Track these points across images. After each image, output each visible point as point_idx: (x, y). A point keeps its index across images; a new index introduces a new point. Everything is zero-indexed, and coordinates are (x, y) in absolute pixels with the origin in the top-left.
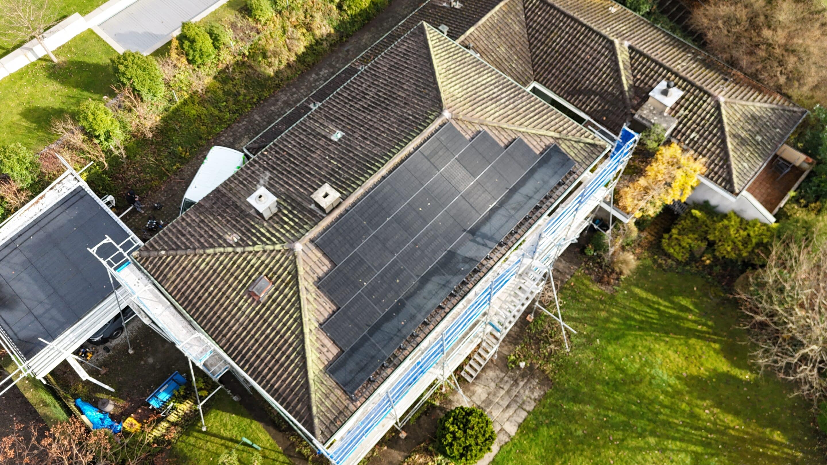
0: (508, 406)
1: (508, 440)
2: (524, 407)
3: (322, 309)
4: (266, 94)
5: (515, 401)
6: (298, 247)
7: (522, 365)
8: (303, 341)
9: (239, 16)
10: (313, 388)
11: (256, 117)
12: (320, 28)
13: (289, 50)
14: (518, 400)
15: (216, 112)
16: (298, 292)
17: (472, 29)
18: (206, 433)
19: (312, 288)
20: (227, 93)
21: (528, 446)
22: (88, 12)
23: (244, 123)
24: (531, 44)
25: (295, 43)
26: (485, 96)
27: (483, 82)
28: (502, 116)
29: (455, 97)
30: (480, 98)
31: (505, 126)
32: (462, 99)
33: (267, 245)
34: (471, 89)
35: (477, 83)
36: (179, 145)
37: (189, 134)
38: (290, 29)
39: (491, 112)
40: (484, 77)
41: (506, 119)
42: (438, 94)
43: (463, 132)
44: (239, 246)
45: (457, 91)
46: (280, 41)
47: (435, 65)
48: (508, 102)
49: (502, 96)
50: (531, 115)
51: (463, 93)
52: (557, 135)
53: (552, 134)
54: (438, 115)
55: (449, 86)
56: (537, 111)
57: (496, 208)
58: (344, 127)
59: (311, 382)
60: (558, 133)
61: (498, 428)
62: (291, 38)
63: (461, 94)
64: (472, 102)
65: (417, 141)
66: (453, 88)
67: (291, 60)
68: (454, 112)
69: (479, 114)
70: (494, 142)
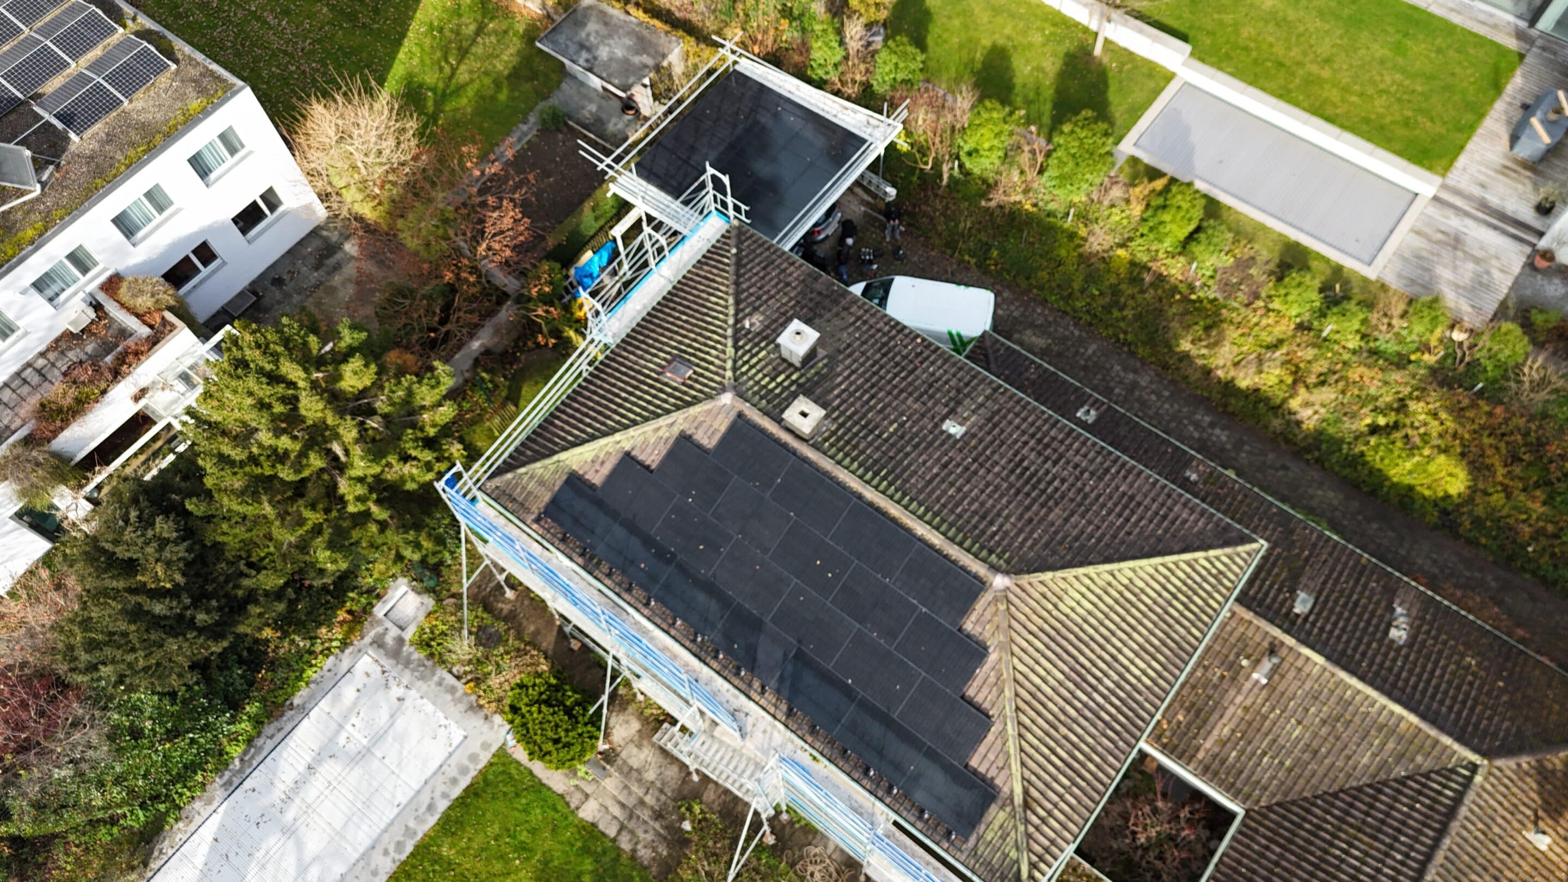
0: (623, 806)
1: (573, 806)
2: (624, 833)
3: (649, 450)
4: (1142, 351)
5: (631, 817)
6: (727, 398)
7: (687, 826)
8: (605, 434)
9: (1271, 266)
10: (547, 462)
11: (1092, 348)
12: (1307, 404)
13: (1236, 364)
14: (634, 821)
15: (1076, 286)
16: (668, 412)
17: (1319, 659)
19: (676, 431)
20: (1115, 291)
21: (564, 839)
22: (1202, 60)
23: (1077, 333)
24: (1335, 795)
25: (1253, 369)
26: (1082, 659)
27: (1120, 657)
28: (1033, 689)
29: (1055, 599)
30: (1070, 648)
31: (1007, 693)
32: (1055, 612)
33: (735, 361)
34: (1091, 631)
35: (1114, 646)
36: (1004, 252)
37: (1026, 260)
38: (1278, 354)
39: (1037, 668)
40: (1137, 661)
41: (1028, 697)
42: (1053, 568)
43: (973, 617)
44: (736, 331)
45: (1074, 604)
46: (1248, 345)
47: (1131, 564)
48: (1079, 705)
49: (1095, 695)
50: (1059, 750)
51: (1073, 615)
52: (1018, 799)
53: (1018, 790)
54: (995, 569)
55: (1084, 590)
56: (1076, 765)
57: (848, 692)
58: (974, 436)
59: (555, 458)
60: (1025, 801)
61: (588, 789)
62: (1260, 360)
63: (1068, 611)
64: (1053, 633)
65: (936, 539)
66: (1078, 596)
67: (1220, 373)
68: (1011, 596)
69: (1025, 645)
70: (969, 675)
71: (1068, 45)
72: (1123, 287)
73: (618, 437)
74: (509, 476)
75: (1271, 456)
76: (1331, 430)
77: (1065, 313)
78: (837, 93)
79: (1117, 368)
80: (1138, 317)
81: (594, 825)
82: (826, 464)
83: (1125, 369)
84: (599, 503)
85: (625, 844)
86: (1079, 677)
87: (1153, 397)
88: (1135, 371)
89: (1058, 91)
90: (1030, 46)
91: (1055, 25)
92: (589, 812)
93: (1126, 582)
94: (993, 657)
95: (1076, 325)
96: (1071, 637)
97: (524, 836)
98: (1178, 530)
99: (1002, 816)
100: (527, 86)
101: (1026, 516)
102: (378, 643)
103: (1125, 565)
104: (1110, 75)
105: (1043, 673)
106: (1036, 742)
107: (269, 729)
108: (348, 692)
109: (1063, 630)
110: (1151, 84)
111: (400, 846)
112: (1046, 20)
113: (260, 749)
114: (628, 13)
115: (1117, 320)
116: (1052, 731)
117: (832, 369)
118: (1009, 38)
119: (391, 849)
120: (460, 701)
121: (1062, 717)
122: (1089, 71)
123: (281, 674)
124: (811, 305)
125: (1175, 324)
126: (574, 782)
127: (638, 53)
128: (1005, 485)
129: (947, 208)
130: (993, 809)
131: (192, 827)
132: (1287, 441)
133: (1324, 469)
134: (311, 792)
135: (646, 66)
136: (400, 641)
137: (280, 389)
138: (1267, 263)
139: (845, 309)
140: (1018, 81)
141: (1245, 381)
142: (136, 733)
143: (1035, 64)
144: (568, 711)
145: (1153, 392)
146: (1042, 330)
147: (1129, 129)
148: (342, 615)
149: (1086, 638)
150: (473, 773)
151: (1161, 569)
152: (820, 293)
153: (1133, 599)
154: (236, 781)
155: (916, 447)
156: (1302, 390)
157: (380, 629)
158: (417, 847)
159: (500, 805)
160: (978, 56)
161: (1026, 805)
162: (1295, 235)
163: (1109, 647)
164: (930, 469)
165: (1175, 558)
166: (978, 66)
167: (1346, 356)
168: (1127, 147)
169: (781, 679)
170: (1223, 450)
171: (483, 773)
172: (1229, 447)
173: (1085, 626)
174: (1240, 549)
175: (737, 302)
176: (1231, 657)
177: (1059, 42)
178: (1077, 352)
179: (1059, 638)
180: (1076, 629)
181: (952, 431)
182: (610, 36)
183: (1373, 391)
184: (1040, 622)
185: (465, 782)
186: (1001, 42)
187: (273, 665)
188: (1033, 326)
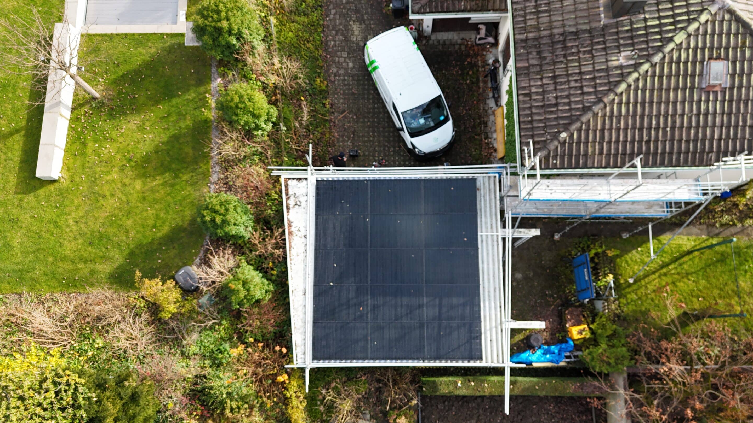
15: (305, 20)
18: (635, 282)
71: (102, 122)
104: (114, 77)
143: (138, 135)
146: (346, 32)
166: (167, 176)
168: (180, 26)
177: (102, 130)
186: (130, 174)
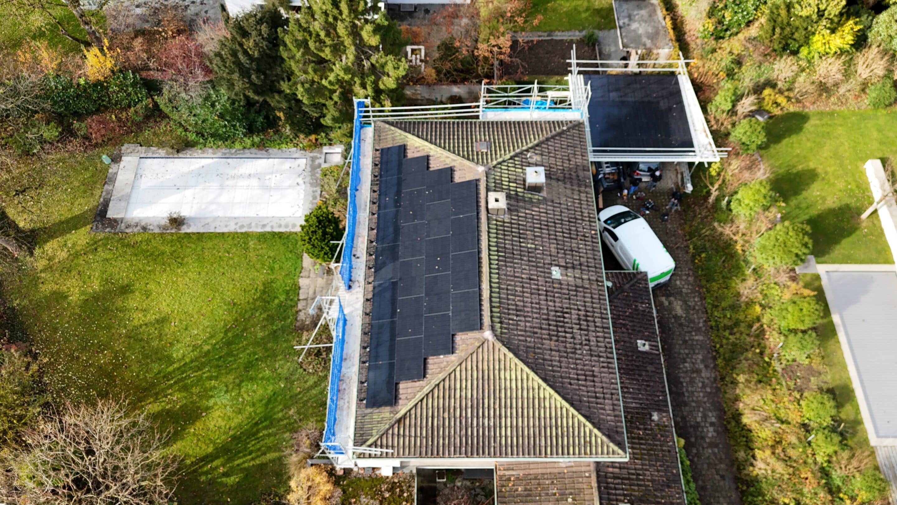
0: (315, 293)
1: (301, 275)
2: (304, 301)
3: (436, 162)
6: (481, 169)
8: (431, 142)
9: (825, 386)
10: (404, 133)
16: (459, 155)
19: (452, 164)
25: (757, 418)
26: (486, 401)
27: (503, 419)
28: (453, 387)
29: (502, 367)
30: (486, 391)
31: (440, 375)
32: (497, 372)
33: (504, 161)
34: (503, 395)
35: (506, 412)
36: (709, 259)
37: (715, 272)
38: (778, 425)
39: (464, 381)
40: (509, 429)
41: (447, 386)
42: (516, 355)
43: (463, 337)
44: (521, 153)
45: (508, 378)
46: (770, 408)
47: (552, 392)
48: (464, 415)
49: (475, 419)
50: (436, 420)
51: (503, 381)
52: (399, 416)
53: (402, 412)
54: (493, 328)
55: (519, 378)
56: (436, 433)
57: (393, 313)
58: (561, 284)
59: (407, 134)
60: (401, 419)
61: (311, 275)
62: (766, 419)
63: (503, 377)
64: (486, 377)
65: (486, 294)
66: (513, 377)
67: (741, 405)
68: (486, 345)
69: (469, 368)
70: (437, 353)
71: (852, 202)
72: (743, 325)
73: (433, 146)
74: (387, 126)
75: (722, 466)
76: (764, 485)
77: (707, 312)
78: (708, 121)
79: (700, 357)
80: (734, 345)
81: (299, 288)
82: (484, 227)
83: (703, 361)
84: (400, 164)
85: (300, 306)
86: (476, 406)
87: (700, 385)
88: (706, 367)
89: (819, 216)
90: (834, 185)
91: (858, 187)
92: (303, 282)
93: (542, 396)
94: (452, 358)
95: (705, 321)
96: (492, 388)
97: (277, 266)
98: (594, 408)
99: (387, 415)
100: (598, 19)
101: (535, 330)
102: (313, 159)
103: (549, 390)
104: (858, 232)
105: (464, 386)
106: (430, 405)
107: (253, 150)
108: (288, 164)
109: (492, 382)
110: (874, 256)
111: (242, 226)
112: (855, 181)
113: (244, 153)
114: (665, 18)
115: (724, 337)
116: (442, 410)
117: (540, 203)
118: (826, 173)
119: (240, 224)
120: (312, 204)
121: (452, 410)
122: (848, 222)
123: (276, 137)
124: (567, 176)
125: (745, 364)
126: (311, 268)
127: (648, 38)
128: (545, 311)
129: (706, 217)
130: (388, 409)
131: (201, 156)
132: (739, 469)
133: (741, 499)
134: (242, 183)
135: (645, 45)
136: (320, 165)
137: (336, 12)
138: (825, 382)
139: (580, 191)
140: (805, 194)
141: (748, 419)
142: (213, 105)
143: (823, 194)
144: (324, 233)
145: (703, 383)
146: (687, 308)
147: (833, 262)
148: (313, 137)
149: (498, 396)
150: (288, 230)
151: (564, 410)
152: (578, 176)
153: (537, 406)
154: (227, 156)
155: (529, 261)
156: (768, 452)
157: (319, 155)
158: (246, 233)
159: (282, 248)
160: (800, 167)
161: (399, 421)
162: (856, 386)
163: (503, 410)
164: (522, 273)
165: (576, 413)
166: (794, 171)
167: (810, 461)
168: (822, 269)
169: (380, 285)
170: (703, 438)
171: (291, 233)
172: (708, 440)
173: (503, 391)
174: (611, 445)
175: (537, 145)
176: (567, 492)
177: (850, 196)
178: (691, 332)
179: (486, 382)
180: (498, 387)
181: (554, 273)
182: (646, 22)
183: (805, 490)
184: (486, 367)
185: (282, 230)
186: (820, 170)
187: (277, 132)
188: (685, 302)
